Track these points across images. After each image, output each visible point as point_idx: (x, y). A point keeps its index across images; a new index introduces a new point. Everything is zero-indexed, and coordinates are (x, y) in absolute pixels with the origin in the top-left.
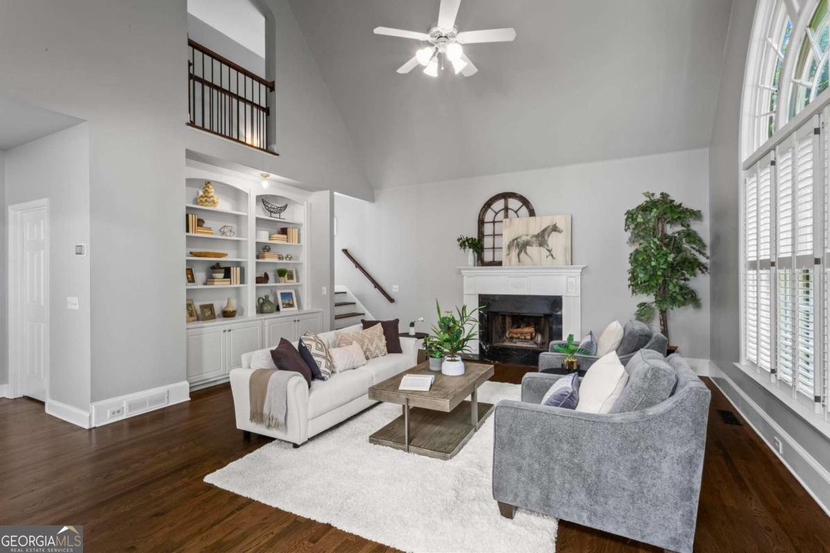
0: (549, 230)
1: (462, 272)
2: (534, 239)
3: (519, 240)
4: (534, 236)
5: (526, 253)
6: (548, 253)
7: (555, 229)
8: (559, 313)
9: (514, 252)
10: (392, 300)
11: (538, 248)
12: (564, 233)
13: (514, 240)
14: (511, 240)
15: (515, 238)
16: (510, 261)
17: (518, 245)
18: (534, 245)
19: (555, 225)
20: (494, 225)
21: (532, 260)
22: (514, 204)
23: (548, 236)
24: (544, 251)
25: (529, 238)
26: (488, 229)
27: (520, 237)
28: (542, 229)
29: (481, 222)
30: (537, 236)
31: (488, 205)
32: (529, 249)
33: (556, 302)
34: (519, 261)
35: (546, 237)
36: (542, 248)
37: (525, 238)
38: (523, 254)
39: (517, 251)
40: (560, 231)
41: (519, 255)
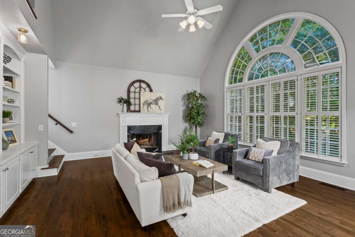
0: (159, 98)
1: (120, 115)
2: (154, 102)
3: (148, 102)
4: (153, 100)
5: (151, 107)
6: (159, 108)
7: (161, 98)
8: (161, 132)
9: (146, 107)
10: (71, 132)
11: (155, 105)
12: (164, 100)
13: (145, 101)
14: (144, 101)
15: (146, 100)
16: (144, 110)
17: (147, 103)
18: (154, 104)
19: (161, 97)
20: (135, 93)
21: (153, 110)
22: (143, 85)
23: (159, 101)
24: (157, 106)
25: (151, 101)
26: (132, 95)
27: (148, 100)
28: (156, 98)
29: (129, 92)
30: (154, 100)
31: (132, 84)
32: (151, 105)
33: (160, 128)
34: (148, 111)
35: (158, 101)
36: (156, 106)
37: (150, 101)
38: (149, 108)
39: (147, 106)
40: (163, 99)
41: (148, 108)
